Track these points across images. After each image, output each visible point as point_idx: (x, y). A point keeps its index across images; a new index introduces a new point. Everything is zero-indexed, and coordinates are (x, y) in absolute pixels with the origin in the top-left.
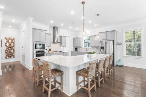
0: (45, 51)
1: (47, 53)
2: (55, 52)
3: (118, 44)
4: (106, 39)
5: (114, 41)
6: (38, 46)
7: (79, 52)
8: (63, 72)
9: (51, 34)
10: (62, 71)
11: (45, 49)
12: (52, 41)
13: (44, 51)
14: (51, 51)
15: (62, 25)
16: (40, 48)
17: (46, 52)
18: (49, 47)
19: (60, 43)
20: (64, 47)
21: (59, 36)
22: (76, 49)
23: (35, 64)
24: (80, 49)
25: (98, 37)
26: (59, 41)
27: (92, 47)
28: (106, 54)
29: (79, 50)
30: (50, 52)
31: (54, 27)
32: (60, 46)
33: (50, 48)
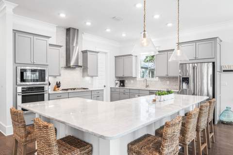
0: (46, 88)
1: (51, 91)
2: (71, 89)
3: (224, 71)
4: (196, 59)
5: (214, 63)
6: (28, 75)
7: (128, 91)
8: (91, 146)
9: (61, 46)
10: (88, 144)
11: (46, 82)
12: (63, 63)
13: (43, 87)
14: (61, 88)
15: (88, 24)
16: (34, 81)
17: (49, 90)
18: (55, 77)
19: (84, 68)
20: (92, 77)
21: (80, 51)
22: (122, 83)
23: (17, 123)
24: (132, 81)
25: (178, 53)
26: (80, 63)
27: (161, 78)
28: (194, 94)
29: (129, 85)
30: (59, 91)
31: (68, 30)
32: (83, 76)
33: (58, 79)
